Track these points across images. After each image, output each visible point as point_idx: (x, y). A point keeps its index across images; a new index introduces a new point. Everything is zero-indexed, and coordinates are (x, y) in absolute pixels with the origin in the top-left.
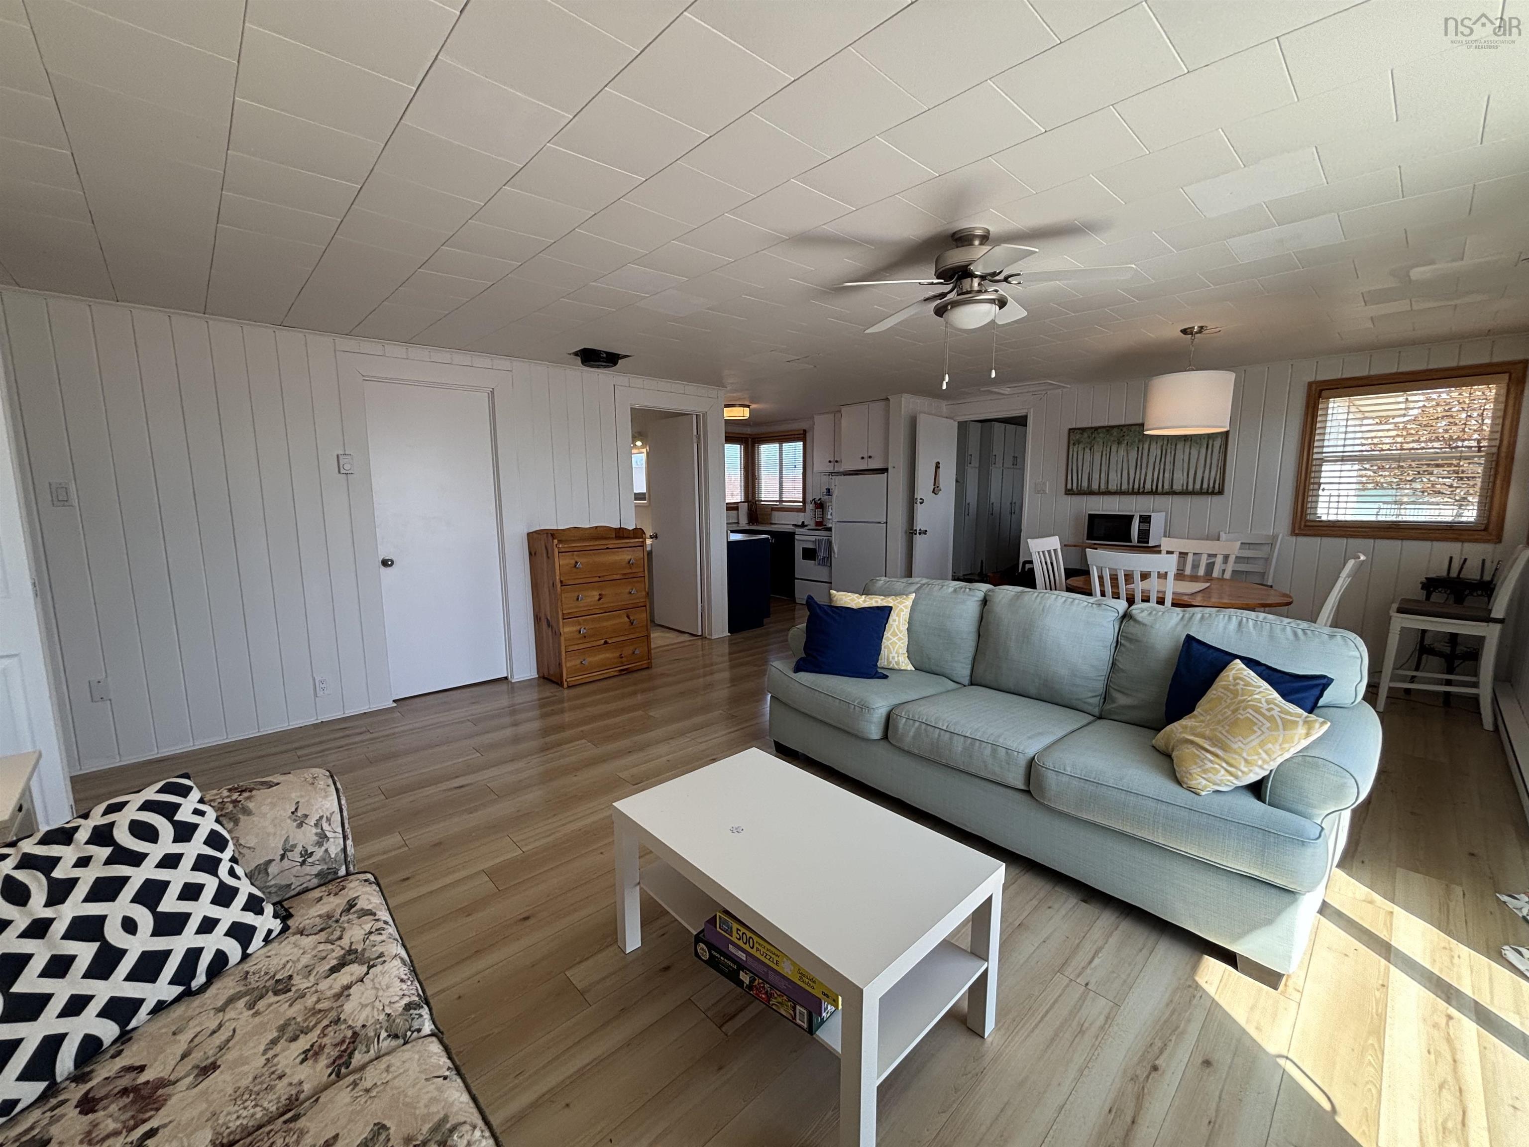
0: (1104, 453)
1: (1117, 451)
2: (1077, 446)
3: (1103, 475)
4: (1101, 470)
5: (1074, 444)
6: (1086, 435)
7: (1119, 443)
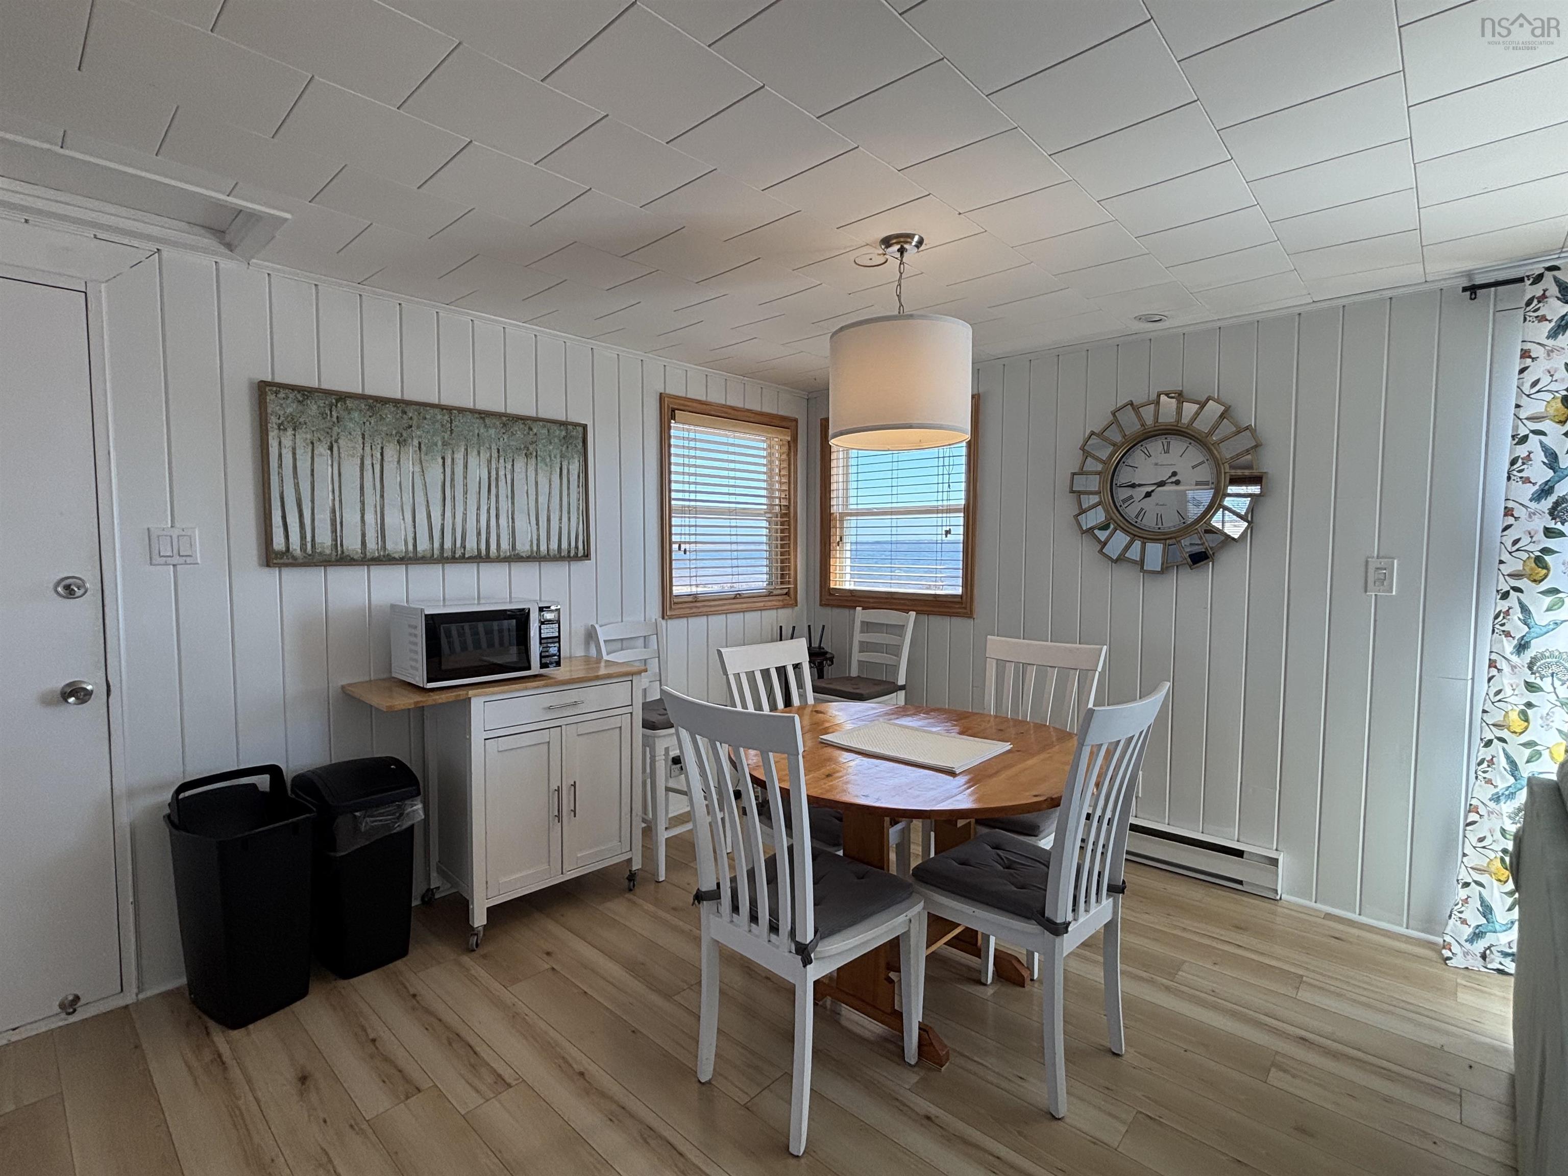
0: (368, 462)
1: (399, 462)
2: (290, 432)
3: (370, 518)
4: (363, 503)
5: (281, 427)
6: (313, 408)
7: (402, 442)
